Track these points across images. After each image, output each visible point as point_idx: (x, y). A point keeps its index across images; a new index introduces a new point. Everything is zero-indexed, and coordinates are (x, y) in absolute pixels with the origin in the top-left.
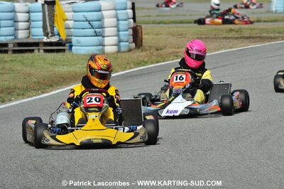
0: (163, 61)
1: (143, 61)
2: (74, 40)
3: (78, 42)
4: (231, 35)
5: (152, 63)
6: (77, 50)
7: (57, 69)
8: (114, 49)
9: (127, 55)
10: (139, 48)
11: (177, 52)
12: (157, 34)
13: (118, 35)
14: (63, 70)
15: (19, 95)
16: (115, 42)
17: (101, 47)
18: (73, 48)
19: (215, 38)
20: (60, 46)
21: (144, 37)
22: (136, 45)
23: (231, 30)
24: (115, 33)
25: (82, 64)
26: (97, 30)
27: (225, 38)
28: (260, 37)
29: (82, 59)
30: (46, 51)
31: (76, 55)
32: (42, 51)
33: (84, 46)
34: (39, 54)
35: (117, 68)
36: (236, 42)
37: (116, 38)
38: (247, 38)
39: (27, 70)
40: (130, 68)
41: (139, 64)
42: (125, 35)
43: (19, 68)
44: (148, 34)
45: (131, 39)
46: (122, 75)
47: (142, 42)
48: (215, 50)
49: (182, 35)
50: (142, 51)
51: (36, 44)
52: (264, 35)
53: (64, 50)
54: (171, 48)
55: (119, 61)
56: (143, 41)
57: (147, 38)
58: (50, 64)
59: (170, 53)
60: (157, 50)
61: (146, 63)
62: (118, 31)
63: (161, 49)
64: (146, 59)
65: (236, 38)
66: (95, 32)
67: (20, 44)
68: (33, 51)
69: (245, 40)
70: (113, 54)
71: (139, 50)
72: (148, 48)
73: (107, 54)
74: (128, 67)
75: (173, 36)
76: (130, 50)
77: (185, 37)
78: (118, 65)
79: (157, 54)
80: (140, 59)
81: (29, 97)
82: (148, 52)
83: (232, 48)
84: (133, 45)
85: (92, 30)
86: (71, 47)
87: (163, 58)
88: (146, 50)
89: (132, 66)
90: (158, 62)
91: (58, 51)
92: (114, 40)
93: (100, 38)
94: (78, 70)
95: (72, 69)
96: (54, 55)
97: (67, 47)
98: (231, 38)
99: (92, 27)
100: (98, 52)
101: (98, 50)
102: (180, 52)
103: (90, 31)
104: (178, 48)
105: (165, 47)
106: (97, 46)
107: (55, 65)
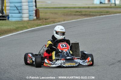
0: (48, 24)
1: (39, 24)
2: (10, 15)
5: (44, 25)
6: (11, 19)
7: (2, 27)
9: (33, 22)
10: (38, 19)
11: (54, 21)
12: (46, 13)
13: (29, 13)
14: (5, 28)
16: (27, 16)
19: (71, 15)
22: (37, 17)
23: (77, 12)
25: (13, 25)
27: (75, 15)
28: (89, 15)
29: (13, 23)
31: (11, 21)
33: (14, 17)
35: (28, 27)
36: (79, 16)
38: (84, 15)
40: (34, 27)
41: (38, 26)
42: (32, 13)
44: (41, 13)
45: (34, 15)
46: (31, 30)
48: (71, 20)
49: (56, 13)
50: (39, 20)
52: (91, 14)
54: (52, 19)
55: (29, 24)
56: (40, 16)
59: (51, 21)
60: (46, 20)
61: (41, 25)
62: (29, 11)
63: (47, 19)
64: (41, 24)
65: (79, 15)
66: (19, 12)
70: (26, 21)
71: (38, 20)
72: (42, 19)
74: (33, 27)
75: (53, 13)
76: (34, 20)
77: (57, 14)
78: (29, 26)
79: (46, 22)
80: (39, 23)
82: (42, 21)
83: (77, 19)
84: (35, 18)
87: (48, 23)
88: (41, 20)
89: (35, 26)
90: (46, 25)
93: (21, 14)
94: (12, 28)
95: (9, 27)
96: (2, 21)
97: (7, 18)
98: (77, 15)
99: (18, 10)
100: (20, 20)
101: (20, 19)
102: (55, 21)
103: (17, 11)
104: (55, 19)
105: (49, 18)
106: (20, 17)
107: (2, 25)
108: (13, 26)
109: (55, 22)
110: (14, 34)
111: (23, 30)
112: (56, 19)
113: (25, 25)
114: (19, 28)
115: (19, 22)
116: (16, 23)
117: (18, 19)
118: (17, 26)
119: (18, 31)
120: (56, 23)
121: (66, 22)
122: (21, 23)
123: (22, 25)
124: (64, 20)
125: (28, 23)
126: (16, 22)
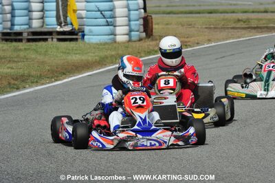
1: (153, 50)
2: (87, 29)
3: (91, 31)
4: (239, 25)
6: (89, 39)
7: (70, 58)
8: (125, 38)
9: (138, 44)
10: (149, 37)
11: (186, 42)
12: (167, 24)
13: (129, 25)
14: (75, 58)
15: (33, 83)
16: (126, 32)
17: (112, 36)
18: (86, 37)
19: (224, 28)
20: (73, 35)
21: (154, 26)
22: (146, 34)
23: (239, 20)
24: (126, 23)
25: (94, 53)
26: (109, 20)
27: (233, 28)
28: (267, 28)
29: (94, 48)
30: (59, 40)
31: (88, 44)
32: (55, 40)
33: (96, 34)
34: (53, 43)
36: (243, 32)
37: (127, 27)
38: (255, 28)
39: (41, 58)
40: (141, 57)
41: (149, 53)
42: (136, 25)
43: (33, 56)
44: (155, 24)
45: (142, 29)
47: (152, 31)
48: (224, 40)
50: (153, 40)
51: (50, 33)
52: (271, 25)
53: (76, 39)
54: (181, 37)
55: (130, 50)
56: (154, 31)
57: (157, 28)
58: (63, 52)
62: (130, 21)
65: (244, 28)
66: (107, 21)
67: (34, 33)
68: (46, 40)
69: (253, 31)
70: (124, 43)
71: (150, 39)
72: (158, 38)
73: (119, 43)
75: (183, 26)
76: (140, 40)
77: (194, 27)
80: (151, 48)
81: (43, 84)
82: (158, 41)
83: (239, 37)
84: (144, 34)
85: (104, 20)
86: (83, 36)
88: (156, 40)
89: (143, 55)
91: (71, 40)
92: (125, 29)
93: (112, 27)
94: (90, 58)
95: (84, 58)
96: (66, 43)
97: (79, 36)
98: (239, 28)
99: (104, 17)
101: (110, 39)
102: (189, 42)
103: (103, 21)
104: (187, 38)
106: (109, 35)
107: (68, 53)
108: (93, 55)
109: (189, 44)
110: (95, 72)
111: (116, 64)
112: (192, 37)
114: (107, 58)
115: (107, 46)
116: (101, 47)
117: (106, 38)
118: (102, 54)
120: (191, 47)
121: (213, 44)
122: (110, 47)
123: (113, 53)
124: (209, 41)
125: (127, 47)
126: (101, 44)
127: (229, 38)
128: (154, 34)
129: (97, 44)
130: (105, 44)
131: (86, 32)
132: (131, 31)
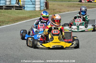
3: (27, 6)
6: (26, 9)
7: (19, 15)
8: (39, 9)
10: (47, 9)
11: (60, 11)
12: (54, 5)
14: (21, 15)
15: (6, 24)
16: (39, 7)
17: (35, 8)
18: (25, 8)
19: (73, 7)
23: (79, 4)
24: (39, 4)
27: (77, 7)
29: (28, 12)
30: (16, 9)
31: (26, 11)
32: (14, 9)
33: (29, 8)
34: (13, 10)
39: (9, 15)
42: (43, 5)
43: (6, 14)
45: (45, 6)
47: (48, 7)
48: (73, 11)
50: (48, 10)
51: (13, 7)
52: (90, 6)
53: (22, 9)
54: (58, 9)
56: (49, 7)
57: (50, 6)
58: (17, 14)
59: (58, 11)
60: (53, 10)
62: (41, 3)
63: (55, 10)
68: (11, 9)
70: (38, 11)
73: (36, 11)
75: (59, 5)
77: (63, 6)
79: (53, 11)
81: (9, 24)
82: (50, 11)
85: (32, 3)
86: (24, 8)
88: (50, 10)
91: (20, 9)
92: (39, 6)
94: (26, 16)
95: (24, 15)
96: (19, 10)
97: (23, 8)
98: (79, 7)
100: (33, 10)
105: (56, 9)
107: (19, 14)
108: (27, 14)
109: (61, 12)
110: (28, 21)
111: (35, 18)
112: (62, 10)
113: (37, 14)
114: (32, 16)
116: (30, 12)
117: (32, 9)
118: (31, 14)
119: (32, 18)
120: (62, 13)
121: (69, 12)
123: (35, 14)
124: (68, 11)
125: (39, 12)
126: (30, 11)
127: (75, 10)
128: (49, 8)
129: (29, 11)
130: (32, 11)
131: (25, 7)
132: (41, 7)
